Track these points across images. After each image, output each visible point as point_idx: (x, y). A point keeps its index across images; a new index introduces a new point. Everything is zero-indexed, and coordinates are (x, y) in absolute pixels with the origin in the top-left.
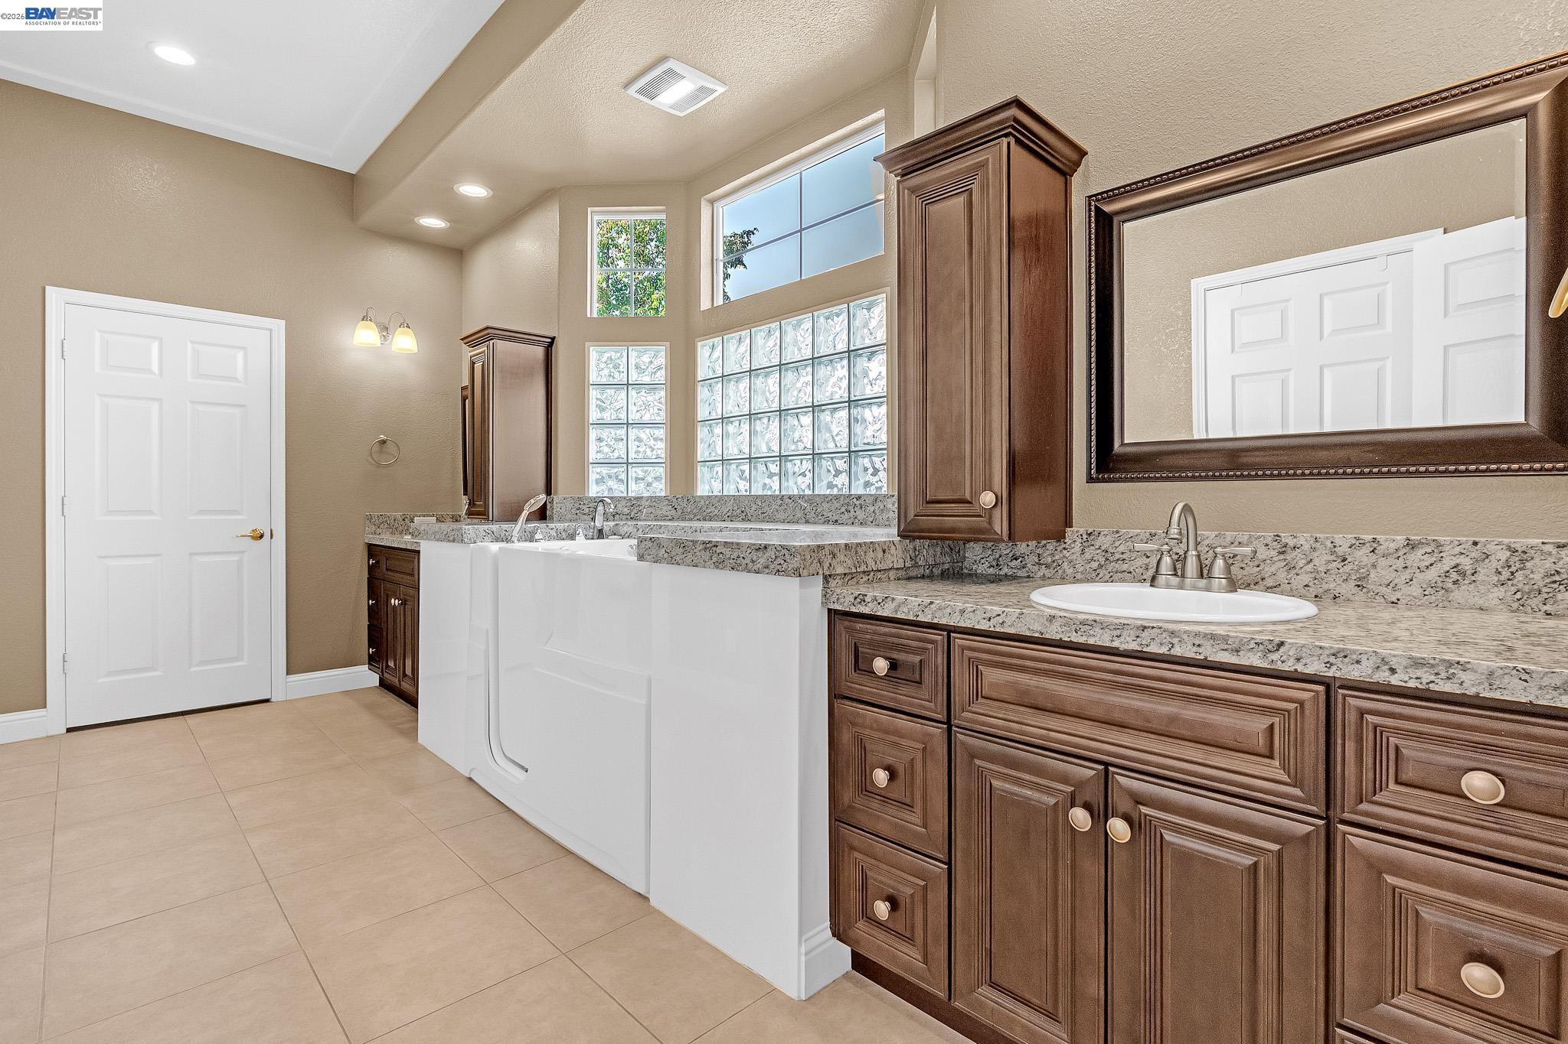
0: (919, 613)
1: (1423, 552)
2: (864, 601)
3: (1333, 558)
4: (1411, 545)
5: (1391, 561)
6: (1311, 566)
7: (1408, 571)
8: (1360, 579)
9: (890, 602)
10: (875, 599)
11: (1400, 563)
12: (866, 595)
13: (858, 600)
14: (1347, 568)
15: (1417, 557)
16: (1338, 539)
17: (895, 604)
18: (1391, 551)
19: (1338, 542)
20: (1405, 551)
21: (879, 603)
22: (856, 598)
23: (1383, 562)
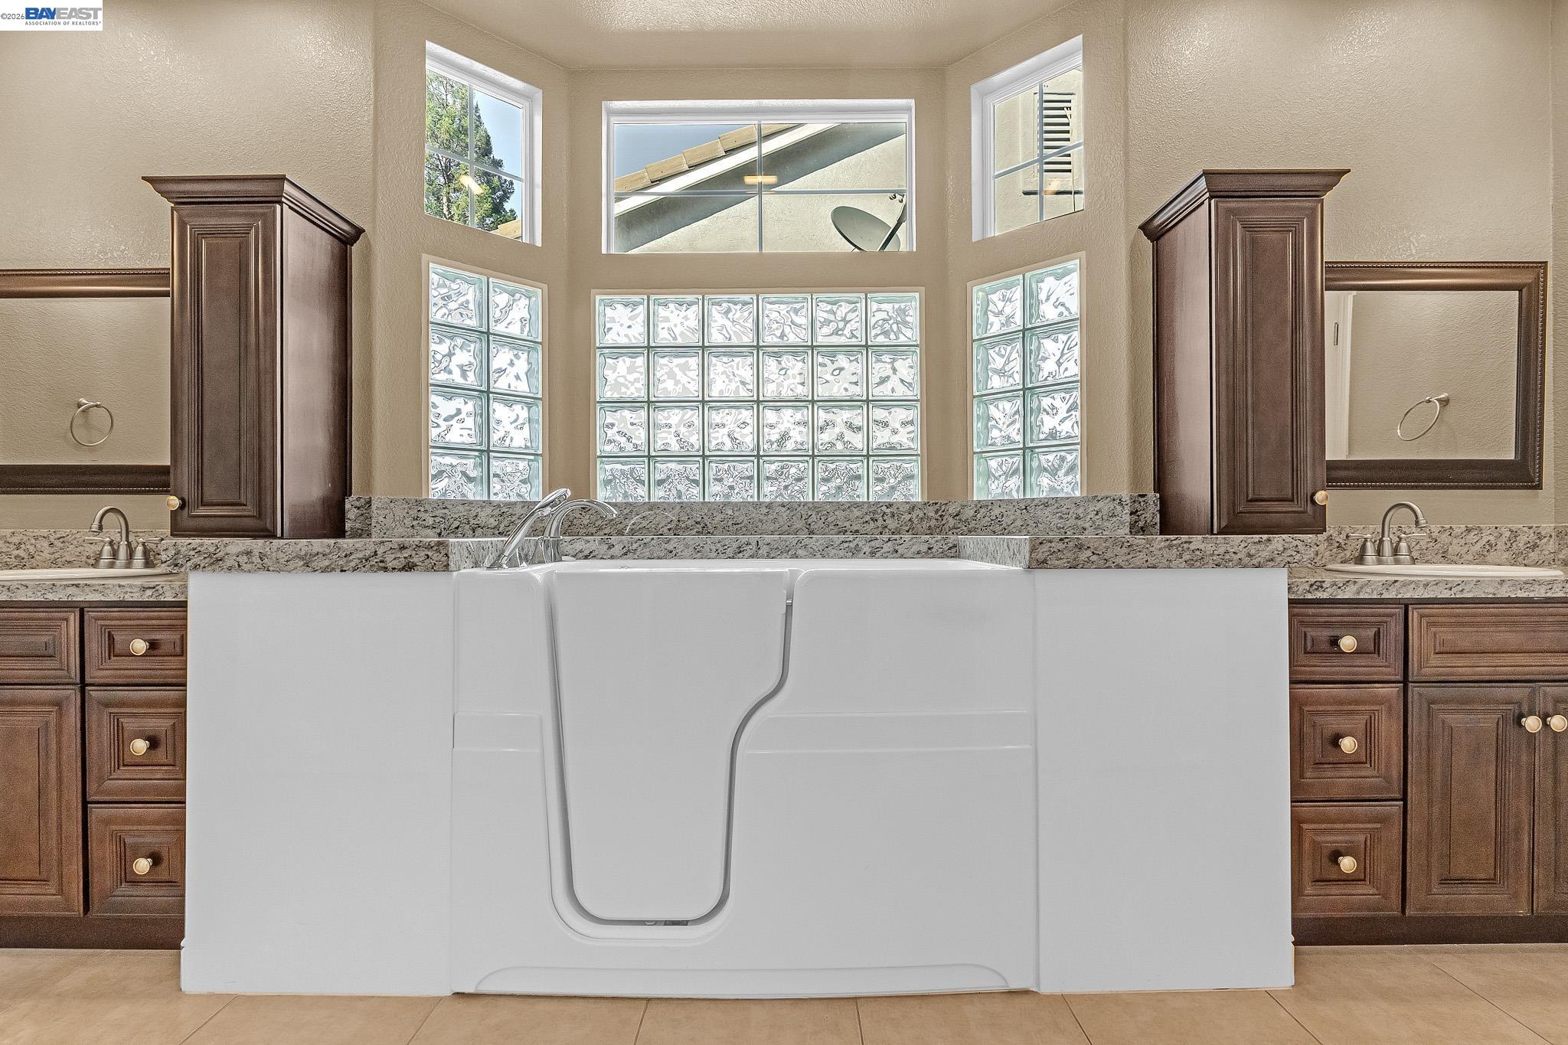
0: (1383, 591)
1: (1473, 534)
2: (1322, 587)
3: (1430, 540)
4: (1468, 530)
5: (1459, 540)
6: (1418, 546)
7: (1467, 546)
8: (1444, 553)
9: (1352, 586)
10: (1334, 584)
11: (1463, 541)
12: (1324, 582)
13: (1315, 587)
14: (1437, 546)
15: (1471, 537)
16: (1433, 527)
17: (1357, 586)
18: (1459, 534)
19: (1433, 530)
20: (1465, 534)
21: (1339, 588)
22: (1311, 585)
23: (1455, 541)
